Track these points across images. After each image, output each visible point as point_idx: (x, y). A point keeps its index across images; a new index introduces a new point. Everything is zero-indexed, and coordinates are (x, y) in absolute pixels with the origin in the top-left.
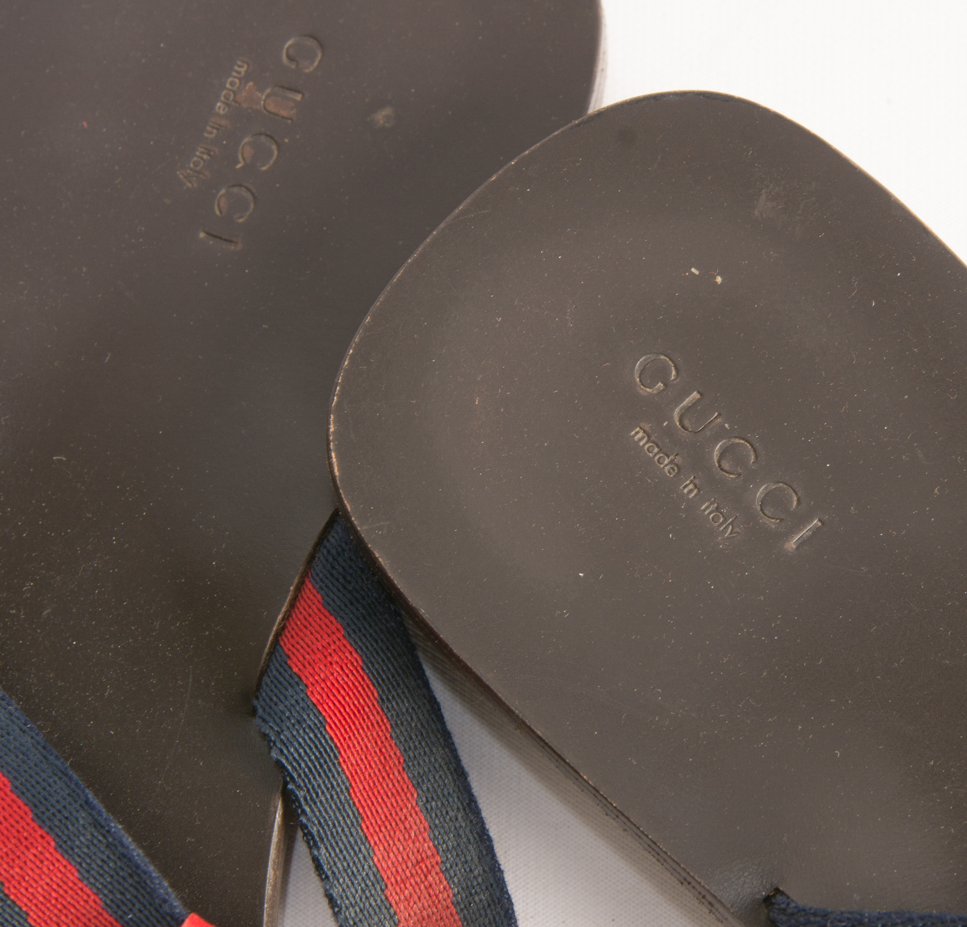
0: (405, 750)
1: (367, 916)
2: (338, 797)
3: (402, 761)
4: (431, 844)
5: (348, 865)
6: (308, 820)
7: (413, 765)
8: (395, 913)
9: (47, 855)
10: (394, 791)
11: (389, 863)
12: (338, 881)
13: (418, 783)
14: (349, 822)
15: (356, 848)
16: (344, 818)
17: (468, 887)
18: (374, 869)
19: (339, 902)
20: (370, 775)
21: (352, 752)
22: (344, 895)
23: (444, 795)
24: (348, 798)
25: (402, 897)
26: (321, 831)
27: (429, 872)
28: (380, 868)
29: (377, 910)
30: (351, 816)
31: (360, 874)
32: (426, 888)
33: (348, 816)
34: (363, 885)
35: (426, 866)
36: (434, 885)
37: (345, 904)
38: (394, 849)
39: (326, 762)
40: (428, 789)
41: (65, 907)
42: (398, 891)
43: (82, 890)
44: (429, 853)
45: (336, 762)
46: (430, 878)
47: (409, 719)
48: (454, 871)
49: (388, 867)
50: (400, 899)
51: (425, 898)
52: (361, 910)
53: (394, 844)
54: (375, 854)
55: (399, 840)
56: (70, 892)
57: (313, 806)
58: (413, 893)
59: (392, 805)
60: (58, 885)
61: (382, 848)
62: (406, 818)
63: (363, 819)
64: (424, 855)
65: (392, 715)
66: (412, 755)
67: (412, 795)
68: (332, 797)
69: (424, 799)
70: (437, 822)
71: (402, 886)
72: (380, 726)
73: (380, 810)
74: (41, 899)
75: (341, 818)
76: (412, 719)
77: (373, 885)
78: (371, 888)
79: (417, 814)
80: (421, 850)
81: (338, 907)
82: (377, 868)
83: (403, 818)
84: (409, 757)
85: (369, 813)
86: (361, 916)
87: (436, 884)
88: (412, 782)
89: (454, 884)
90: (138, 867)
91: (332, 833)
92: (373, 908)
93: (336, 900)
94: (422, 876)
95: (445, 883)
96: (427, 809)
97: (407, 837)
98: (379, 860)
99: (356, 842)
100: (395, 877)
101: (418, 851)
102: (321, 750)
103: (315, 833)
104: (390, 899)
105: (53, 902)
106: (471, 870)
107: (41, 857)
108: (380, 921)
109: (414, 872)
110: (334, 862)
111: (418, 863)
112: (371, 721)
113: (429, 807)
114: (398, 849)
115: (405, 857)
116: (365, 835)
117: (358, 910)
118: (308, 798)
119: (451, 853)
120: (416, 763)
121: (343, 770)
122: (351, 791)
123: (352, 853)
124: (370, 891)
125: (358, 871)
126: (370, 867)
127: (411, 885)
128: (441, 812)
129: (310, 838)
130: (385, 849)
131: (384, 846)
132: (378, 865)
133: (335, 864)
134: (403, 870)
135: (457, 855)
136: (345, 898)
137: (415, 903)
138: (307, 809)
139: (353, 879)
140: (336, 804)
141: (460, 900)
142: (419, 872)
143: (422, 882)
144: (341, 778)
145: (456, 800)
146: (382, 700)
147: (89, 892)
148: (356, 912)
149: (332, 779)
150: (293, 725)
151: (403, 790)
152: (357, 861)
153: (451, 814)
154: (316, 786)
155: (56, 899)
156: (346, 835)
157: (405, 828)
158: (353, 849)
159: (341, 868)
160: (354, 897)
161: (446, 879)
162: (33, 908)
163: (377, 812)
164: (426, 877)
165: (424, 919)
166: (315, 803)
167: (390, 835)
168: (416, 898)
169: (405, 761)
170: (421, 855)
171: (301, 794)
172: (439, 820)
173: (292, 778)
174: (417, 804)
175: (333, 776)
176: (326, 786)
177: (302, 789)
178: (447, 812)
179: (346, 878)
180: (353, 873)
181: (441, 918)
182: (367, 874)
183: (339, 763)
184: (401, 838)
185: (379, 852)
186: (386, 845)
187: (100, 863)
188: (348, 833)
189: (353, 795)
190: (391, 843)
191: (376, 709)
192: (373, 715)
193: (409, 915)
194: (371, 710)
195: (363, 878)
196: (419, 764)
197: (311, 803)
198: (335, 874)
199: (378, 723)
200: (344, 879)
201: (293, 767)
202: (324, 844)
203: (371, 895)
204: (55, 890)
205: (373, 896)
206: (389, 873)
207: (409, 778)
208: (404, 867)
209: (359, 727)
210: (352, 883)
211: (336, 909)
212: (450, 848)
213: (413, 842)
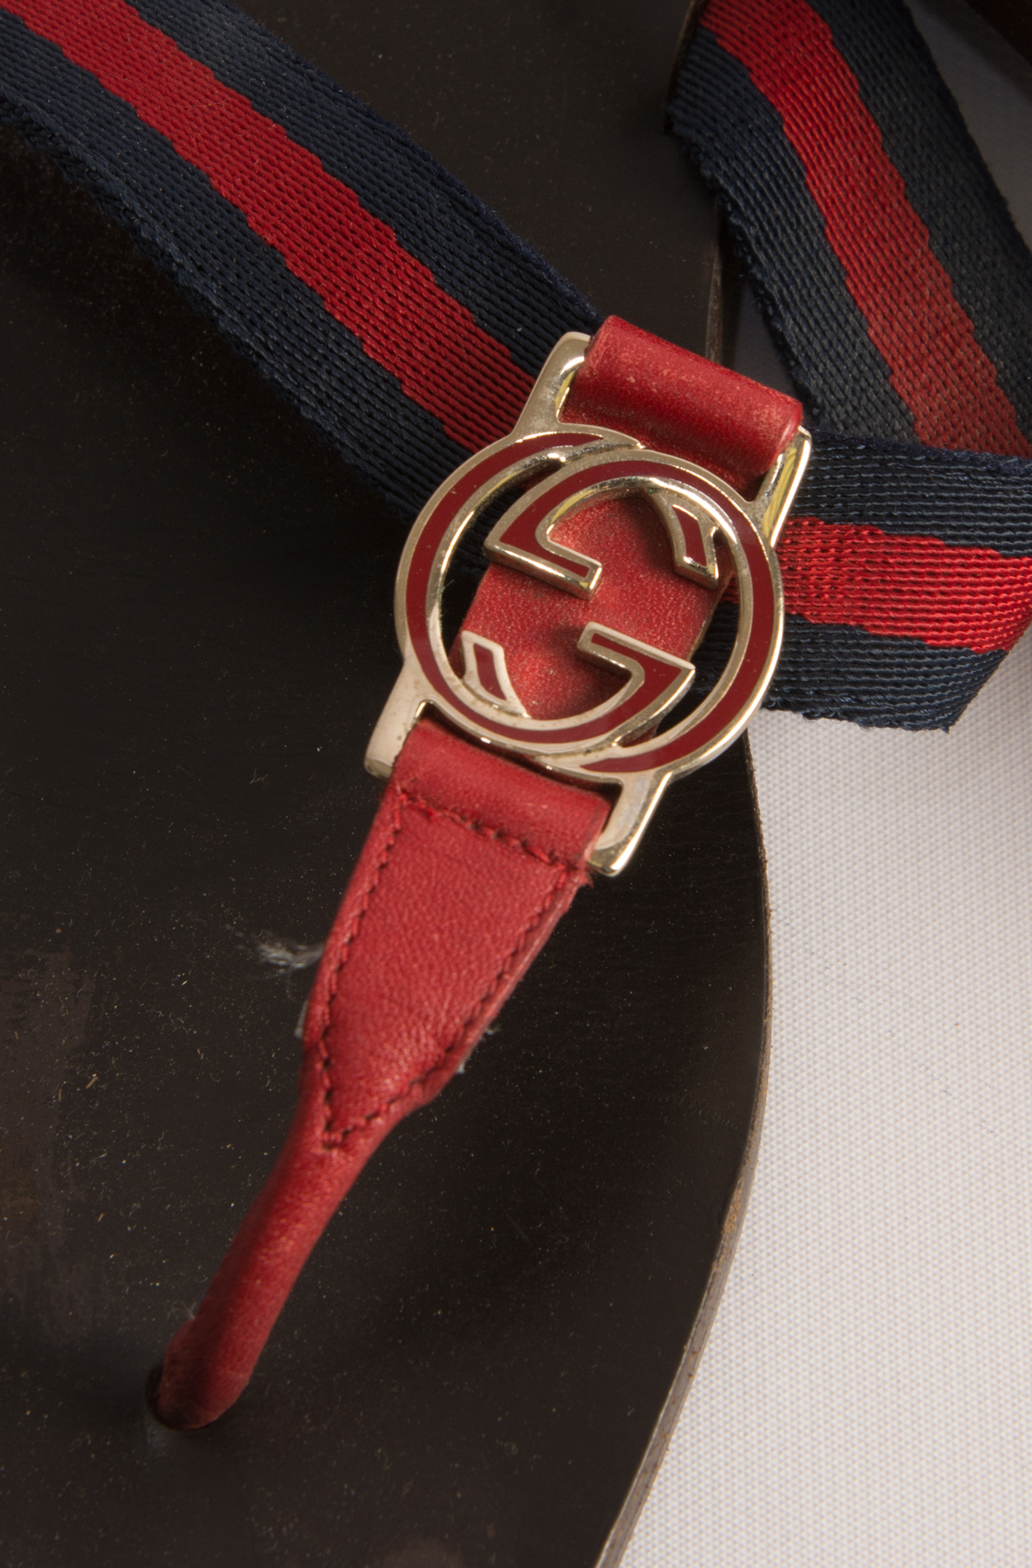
0: (907, 169)
1: (866, 415)
2: (808, 239)
3: (902, 185)
4: (957, 304)
5: (830, 343)
6: (764, 274)
7: (921, 191)
8: (908, 408)
9: (388, 254)
10: (894, 232)
11: (894, 337)
12: (817, 369)
13: (930, 217)
14: (826, 278)
15: (841, 318)
16: (819, 273)
17: (1020, 357)
18: (871, 348)
19: (819, 400)
20: (854, 207)
21: (824, 169)
22: (826, 388)
23: (971, 233)
24: (823, 241)
25: (918, 385)
26: (785, 292)
27: (958, 345)
28: (879, 347)
29: (880, 406)
30: (830, 269)
31: (850, 356)
32: (953, 368)
33: (825, 269)
34: (855, 371)
35: (951, 336)
36: (966, 362)
37: (829, 402)
38: (900, 315)
39: (785, 181)
40: (946, 225)
41: (419, 328)
42: (911, 377)
43: (443, 301)
44: (955, 317)
45: (801, 183)
46: (959, 351)
47: (910, 122)
48: (997, 339)
49: (892, 342)
50: (914, 388)
51: (953, 382)
52: (855, 408)
53: (900, 309)
54: (870, 325)
55: (906, 303)
56: (425, 305)
57: (770, 251)
58: (935, 378)
59: (892, 251)
60: (407, 296)
61: (880, 317)
62: (914, 270)
63: (847, 274)
64: (947, 322)
65: (883, 117)
66: (916, 175)
67: (922, 236)
68: (798, 239)
69: (941, 241)
70: (964, 272)
71: (916, 368)
72: (865, 133)
73: (872, 260)
74: (382, 318)
75: (813, 272)
76: (914, 122)
77: (871, 369)
78: (869, 375)
79: (931, 263)
80: (942, 314)
81: (818, 407)
82: (876, 346)
83: (910, 270)
84: (914, 180)
85: (856, 265)
86: (854, 416)
87: (969, 360)
88: (920, 216)
89: (998, 356)
90: (526, 259)
91: (801, 297)
92: (873, 404)
93: (815, 397)
94: (947, 351)
95: (983, 356)
96: (946, 255)
97: (918, 297)
98: (877, 334)
99: (839, 308)
100: (904, 357)
101: (938, 317)
102: (779, 162)
103: (777, 296)
104: (899, 389)
105: (400, 320)
106: (1023, 333)
107: (379, 256)
108: (886, 421)
109: (933, 346)
110: (808, 339)
111: (938, 333)
112: (851, 124)
113: (949, 251)
114: (906, 317)
115: (918, 327)
116: (853, 297)
117: (850, 408)
118: (762, 238)
119: (989, 314)
120: (924, 186)
121: (813, 196)
122: (828, 231)
123: (835, 326)
124: (867, 380)
125: (846, 351)
126: (863, 344)
127: (930, 366)
128: (969, 257)
129: (768, 303)
130: (885, 317)
131: (883, 314)
132: (877, 341)
133: (810, 343)
134: (916, 346)
135: (1000, 315)
136: (828, 393)
137: (938, 391)
138: (761, 256)
139: (838, 363)
140: (805, 250)
141: (1009, 376)
142: (942, 345)
143: (946, 359)
144: (812, 209)
145: (991, 238)
146: (866, 91)
147: (454, 303)
148: (847, 412)
149: (796, 210)
150: (734, 126)
151: (907, 229)
152: (843, 336)
153: (985, 258)
154: (773, 219)
155: (405, 316)
156: (822, 298)
157: (915, 285)
158: (836, 319)
159: (819, 349)
160: (843, 390)
161: (984, 351)
162: (371, 331)
163: (869, 263)
164: (953, 352)
165: (954, 412)
166: (773, 247)
167: (891, 297)
168: (939, 384)
169: (906, 185)
170: (942, 321)
171: (751, 232)
172: (967, 269)
173: (736, 206)
174: (930, 247)
175: (799, 205)
176: (788, 220)
177: (752, 224)
178: (979, 257)
179: (828, 362)
180: (838, 355)
181: (982, 407)
182: (860, 356)
183: (807, 185)
184: (910, 299)
185: (876, 325)
186: (887, 311)
187: (467, 259)
188: (826, 296)
189: (830, 237)
190: (894, 307)
191: (857, 106)
192: (854, 115)
193: (931, 409)
194: (849, 107)
195: (854, 362)
196: (929, 189)
197: (767, 246)
198: (810, 358)
199: (861, 128)
200: (825, 364)
201: (737, 189)
202: (791, 313)
203: (869, 384)
204: (402, 304)
205: (872, 387)
206: (893, 350)
207: (915, 211)
208: (918, 341)
209: (833, 132)
210: (839, 370)
211: (816, 411)
212: (987, 307)
213: (929, 305)
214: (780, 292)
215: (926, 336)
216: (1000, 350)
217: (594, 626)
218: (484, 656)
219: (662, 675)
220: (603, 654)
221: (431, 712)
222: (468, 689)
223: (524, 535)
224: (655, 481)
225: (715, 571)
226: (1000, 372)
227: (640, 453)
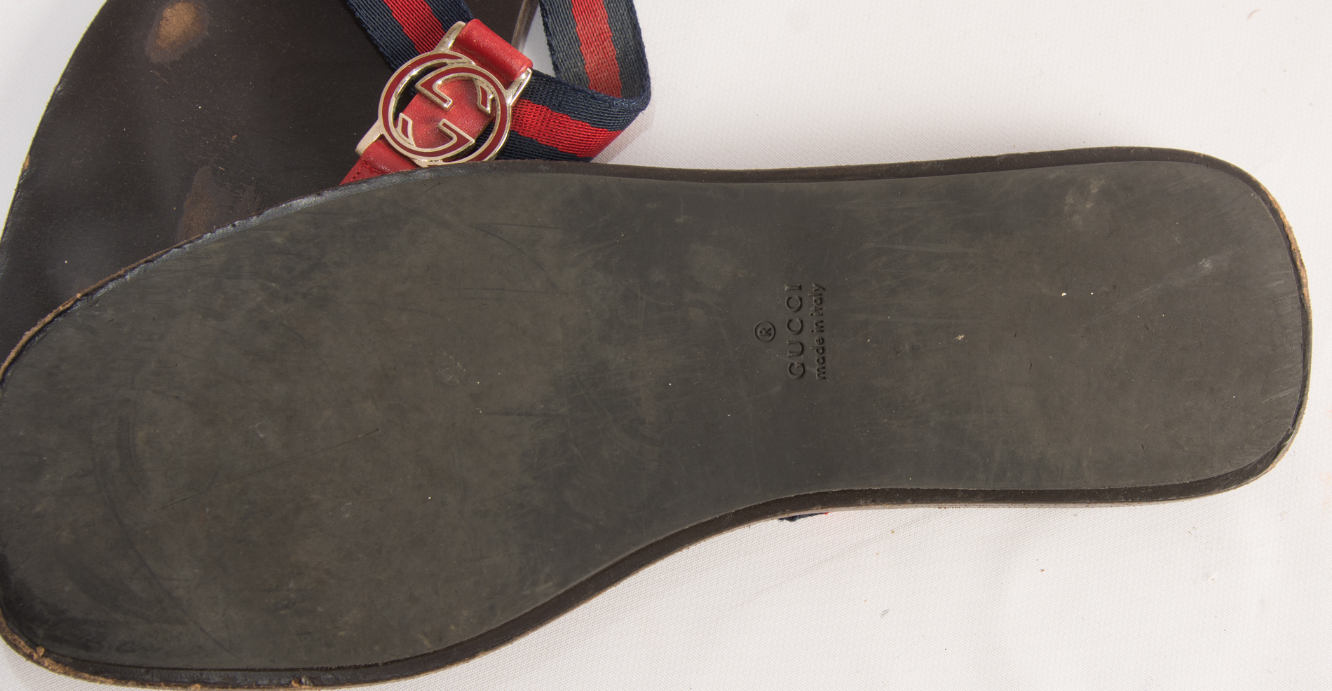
4: (608, 26)
5: (563, 30)
8: (584, 59)
11: (584, 32)
12: (556, 37)
14: (566, 7)
15: (568, 21)
18: (576, 34)
25: (589, 51)
27: (605, 40)
28: (579, 34)
31: (568, 36)
32: (602, 48)
34: (569, 42)
35: (604, 37)
38: (588, 25)
42: (587, 48)
44: (607, 31)
46: (605, 43)
48: (619, 42)
49: (583, 34)
51: (601, 53)
54: (577, 26)
55: (591, 21)
58: (595, 50)
61: (581, 24)
62: (596, 10)
64: (603, 31)
70: (613, 15)
71: (590, 45)
77: (574, 42)
78: (573, 44)
79: (602, 9)
80: (602, 28)
87: (608, 47)
91: (557, 14)
94: (601, 42)
95: (613, 47)
97: (596, 20)
98: (579, 30)
99: (568, 18)
100: (586, 40)
104: (583, 51)
108: (576, 62)
109: (597, 39)
110: (555, 26)
111: (600, 34)
114: (590, 26)
115: (593, 31)
116: (574, 15)
119: (618, 32)
123: (565, 24)
125: (567, 34)
126: (574, 33)
127: (595, 45)
131: (583, 23)
132: (578, 32)
133: (556, 28)
134: (591, 37)
135: (621, 34)
137: (595, 55)
139: (564, 37)
142: (600, 39)
143: (601, 45)
152: (567, 28)
156: (563, 13)
157: (595, 15)
158: (566, 21)
159: (558, 31)
160: (564, 47)
164: (603, 42)
165: (599, 65)
167: (587, 18)
168: (596, 53)
179: (561, 36)
180: (564, 34)
181: (609, 65)
182: (572, 36)
184: (593, 20)
185: (580, 26)
188: (565, 13)
190: (587, 22)
193: (592, 62)
195: (569, 38)
198: (555, 33)
200: (559, 37)
202: (552, 16)
205: (574, 48)
206: (583, 37)
210: (563, 39)
212: (618, 29)
213: (599, 24)
214: (549, 9)
215: (595, 35)
216: (619, 47)
217: (445, 121)
218: (405, 123)
219: (462, 140)
220: (445, 129)
221: (382, 137)
222: (397, 132)
223: (429, 85)
224: (477, 77)
225: (489, 109)
226: (617, 54)
227: (473, 66)
